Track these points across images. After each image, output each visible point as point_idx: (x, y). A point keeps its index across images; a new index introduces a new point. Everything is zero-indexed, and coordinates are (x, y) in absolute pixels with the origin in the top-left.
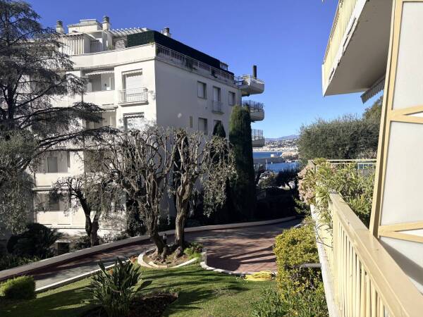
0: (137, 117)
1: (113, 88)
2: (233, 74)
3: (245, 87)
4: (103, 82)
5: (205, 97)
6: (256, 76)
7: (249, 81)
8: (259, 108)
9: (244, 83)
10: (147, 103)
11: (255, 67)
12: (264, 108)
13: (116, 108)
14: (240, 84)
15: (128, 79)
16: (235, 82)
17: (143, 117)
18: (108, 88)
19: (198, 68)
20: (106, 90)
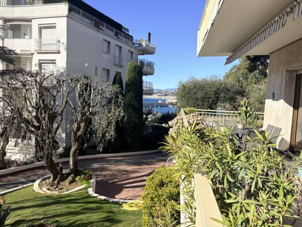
0: (50, 63)
1: (30, 37)
2: (132, 37)
3: (140, 48)
4: (22, 32)
5: (108, 52)
6: (149, 40)
7: (144, 44)
8: (150, 65)
9: (140, 45)
10: (59, 52)
11: (150, 34)
12: (154, 66)
13: (32, 54)
14: (137, 45)
15: (43, 31)
16: (134, 44)
17: (55, 63)
18: (27, 37)
19: (104, 28)
20: (24, 38)
